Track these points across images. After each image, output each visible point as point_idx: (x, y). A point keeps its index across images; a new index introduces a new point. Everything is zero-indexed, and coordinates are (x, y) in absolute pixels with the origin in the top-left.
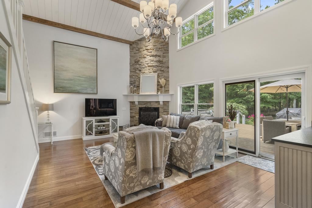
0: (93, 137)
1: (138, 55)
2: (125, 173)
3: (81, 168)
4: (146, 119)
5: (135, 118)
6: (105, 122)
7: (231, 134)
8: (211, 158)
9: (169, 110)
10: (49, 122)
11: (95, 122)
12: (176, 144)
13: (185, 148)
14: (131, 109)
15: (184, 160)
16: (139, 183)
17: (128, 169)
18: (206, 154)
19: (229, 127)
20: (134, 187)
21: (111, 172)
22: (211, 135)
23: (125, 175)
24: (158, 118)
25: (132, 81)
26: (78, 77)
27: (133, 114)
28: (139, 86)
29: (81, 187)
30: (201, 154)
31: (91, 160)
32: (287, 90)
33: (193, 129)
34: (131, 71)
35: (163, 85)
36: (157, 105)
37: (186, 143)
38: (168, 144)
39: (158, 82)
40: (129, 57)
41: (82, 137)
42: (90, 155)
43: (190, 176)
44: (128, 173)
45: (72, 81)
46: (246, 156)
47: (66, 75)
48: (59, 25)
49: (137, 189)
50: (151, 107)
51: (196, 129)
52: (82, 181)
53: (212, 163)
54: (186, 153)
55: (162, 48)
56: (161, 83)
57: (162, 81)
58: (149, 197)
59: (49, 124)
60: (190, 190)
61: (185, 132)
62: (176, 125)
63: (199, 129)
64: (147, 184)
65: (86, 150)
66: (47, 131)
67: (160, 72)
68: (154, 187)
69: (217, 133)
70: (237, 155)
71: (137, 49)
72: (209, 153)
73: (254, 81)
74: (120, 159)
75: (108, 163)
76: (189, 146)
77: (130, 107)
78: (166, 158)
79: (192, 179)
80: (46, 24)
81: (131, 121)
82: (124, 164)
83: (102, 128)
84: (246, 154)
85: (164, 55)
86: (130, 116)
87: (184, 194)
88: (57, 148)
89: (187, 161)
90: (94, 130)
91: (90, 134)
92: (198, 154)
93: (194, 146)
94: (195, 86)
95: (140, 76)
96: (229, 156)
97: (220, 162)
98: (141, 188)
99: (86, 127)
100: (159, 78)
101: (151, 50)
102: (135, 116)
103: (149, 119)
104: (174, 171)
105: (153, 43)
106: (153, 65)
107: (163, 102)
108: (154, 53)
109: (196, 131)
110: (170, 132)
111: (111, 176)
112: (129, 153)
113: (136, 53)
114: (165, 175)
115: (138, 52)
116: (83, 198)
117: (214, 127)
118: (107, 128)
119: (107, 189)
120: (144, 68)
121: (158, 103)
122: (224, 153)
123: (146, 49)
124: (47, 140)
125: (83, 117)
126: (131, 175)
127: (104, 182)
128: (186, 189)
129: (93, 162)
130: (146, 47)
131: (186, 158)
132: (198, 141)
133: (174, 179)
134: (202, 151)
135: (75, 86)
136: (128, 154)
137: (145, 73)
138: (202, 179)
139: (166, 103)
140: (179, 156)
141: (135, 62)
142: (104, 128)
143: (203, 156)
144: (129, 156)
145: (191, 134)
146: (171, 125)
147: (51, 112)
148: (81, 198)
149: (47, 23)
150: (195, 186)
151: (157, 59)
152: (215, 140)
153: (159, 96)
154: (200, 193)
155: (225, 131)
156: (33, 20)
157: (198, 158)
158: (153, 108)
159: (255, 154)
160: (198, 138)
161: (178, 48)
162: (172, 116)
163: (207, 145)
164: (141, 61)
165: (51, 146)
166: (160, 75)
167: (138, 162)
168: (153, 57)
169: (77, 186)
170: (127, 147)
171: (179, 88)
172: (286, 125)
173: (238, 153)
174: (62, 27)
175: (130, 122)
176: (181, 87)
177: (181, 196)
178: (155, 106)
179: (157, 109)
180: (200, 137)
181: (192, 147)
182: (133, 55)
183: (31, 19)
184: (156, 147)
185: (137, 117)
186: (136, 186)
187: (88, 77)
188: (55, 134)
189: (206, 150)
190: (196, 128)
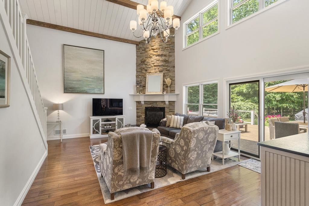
0: (99, 136)
1: (144, 54)
2: (114, 171)
3: (82, 165)
4: (152, 119)
5: (141, 118)
6: (111, 121)
7: (231, 136)
8: (206, 160)
9: (174, 110)
10: (59, 120)
11: (102, 122)
12: (171, 145)
13: (178, 149)
14: (137, 109)
15: (178, 162)
16: (128, 181)
17: (116, 168)
18: (201, 156)
19: (230, 129)
20: (123, 185)
21: (105, 170)
22: (205, 137)
23: (114, 174)
24: (164, 118)
25: (138, 81)
26: (86, 78)
27: (140, 114)
28: (145, 86)
29: (79, 182)
30: (195, 156)
31: (93, 158)
32: (304, 89)
33: (186, 131)
34: (137, 71)
35: (169, 85)
36: (163, 104)
37: (179, 145)
38: (157, 145)
39: (164, 81)
40: (136, 57)
41: (90, 135)
42: (93, 153)
43: (183, 178)
44: (117, 172)
45: (80, 82)
46: (250, 159)
47: (75, 76)
48: (68, 29)
49: (126, 187)
50: (157, 106)
51: (189, 131)
52: (80, 177)
53: (208, 165)
54: (180, 154)
55: (168, 47)
56: (167, 83)
57: (168, 81)
58: (138, 196)
59: (59, 123)
60: (180, 190)
61: (179, 133)
62: (180, 125)
63: (191, 131)
64: (137, 183)
65: (91, 148)
66: (57, 129)
67: (166, 72)
68: (145, 187)
69: (212, 135)
70: (240, 158)
71: (143, 49)
72: (204, 156)
73: (258, 81)
74: (109, 158)
75: (102, 161)
76: (182, 147)
77: (137, 107)
78: (155, 158)
79: (186, 181)
80: (56, 28)
81: (137, 120)
82: (112, 163)
83: (108, 127)
84: (250, 158)
85: (170, 54)
86: (137, 116)
87: (172, 195)
88: (67, 145)
89: (180, 162)
90: (100, 129)
91: (97, 133)
92: (191, 156)
93: (187, 148)
94: (200, 86)
95: (146, 75)
96: (231, 158)
97: (218, 165)
98: (130, 186)
99: (93, 126)
100: (165, 78)
101: (157, 49)
102: (141, 116)
103: (156, 119)
104: (169, 171)
105: (159, 43)
106: (159, 64)
107: (169, 102)
108: (160, 52)
109: (189, 133)
110: (159, 134)
111: (104, 174)
112: (116, 152)
113: (143, 53)
114: (155, 176)
115: (144, 52)
116: (78, 193)
117: (208, 129)
118: (113, 127)
119: (101, 186)
120: (150, 68)
121: (164, 103)
122: (223, 156)
123: (152, 49)
124: (57, 137)
125: (91, 116)
126: (120, 173)
127: (100, 179)
128: (177, 190)
129: (94, 160)
130: (152, 46)
131: (180, 159)
132: (190, 142)
133: (167, 180)
134: (196, 153)
135: (83, 87)
136: (115, 154)
137: (151, 72)
138: (196, 181)
139: (172, 103)
140: (174, 157)
141: (142, 62)
142: (110, 127)
143: (197, 158)
144: (117, 156)
145: (184, 135)
146: (175, 126)
147: (61, 111)
148: (77, 193)
149: (58, 28)
150: (185, 187)
151: (163, 58)
152: (210, 142)
153: (165, 96)
154: (189, 195)
155: (224, 134)
156: (45, 25)
157: (191, 160)
158: (159, 107)
159: (259, 158)
160: (190, 140)
161: (184, 47)
162: (176, 117)
163: (201, 147)
164: (147, 60)
165: (61, 143)
166: (165, 74)
167: (124, 161)
168: (159, 56)
169: (75, 182)
170: (114, 147)
171: (184, 88)
172: (300, 127)
173: (240, 156)
174: (71, 31)
175: (137, 122)
176: (186, 87)
177: (169, 196)
178: (162, 105)
179: (162, 109)
180: (192, 139)
181: (184, 149)
182: (139, 55)
183: (43, 25)
184: (144, 148)
185: (143, 116)
186: (126, 184)
187: (96, 78)
188: (65, 132)
189: (200, 152)
190: (188, 129)
